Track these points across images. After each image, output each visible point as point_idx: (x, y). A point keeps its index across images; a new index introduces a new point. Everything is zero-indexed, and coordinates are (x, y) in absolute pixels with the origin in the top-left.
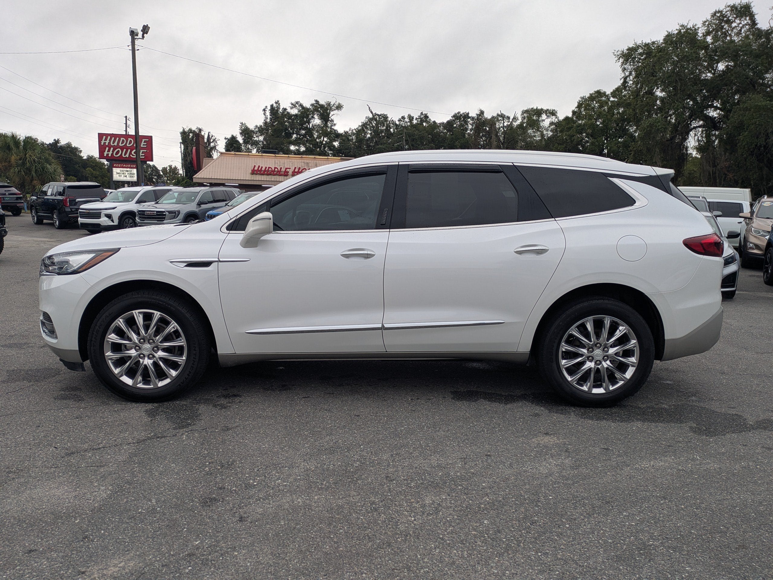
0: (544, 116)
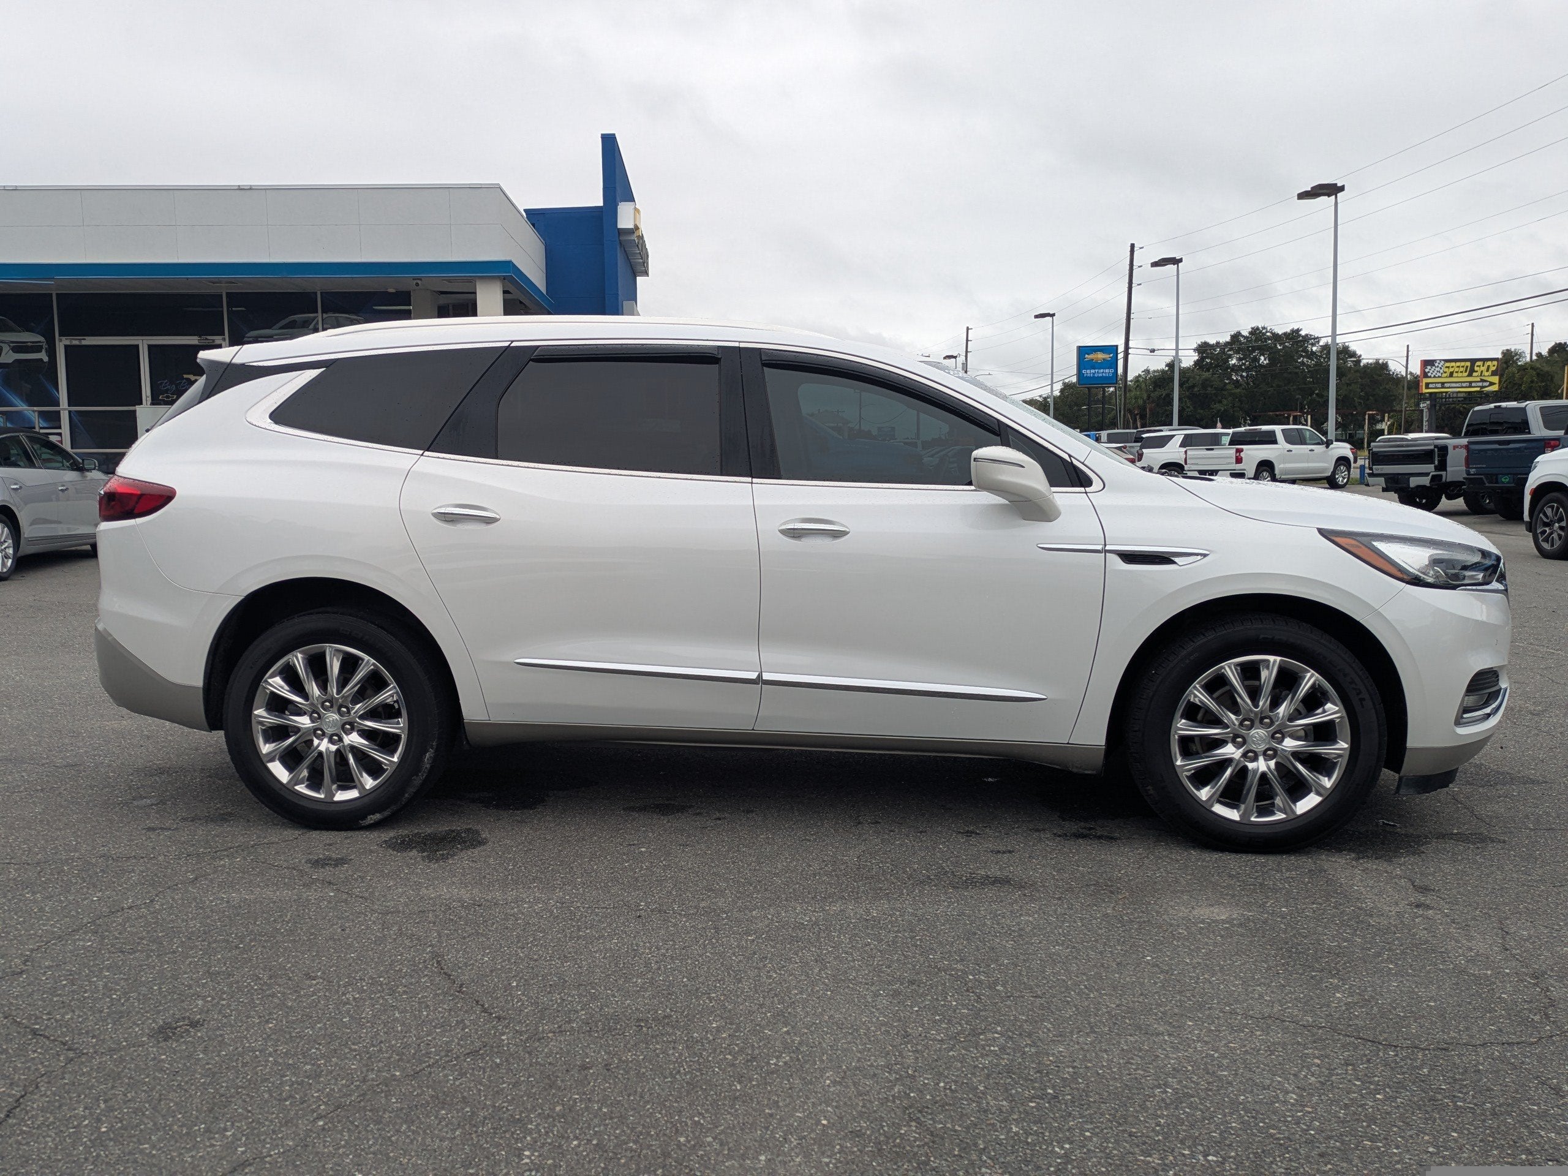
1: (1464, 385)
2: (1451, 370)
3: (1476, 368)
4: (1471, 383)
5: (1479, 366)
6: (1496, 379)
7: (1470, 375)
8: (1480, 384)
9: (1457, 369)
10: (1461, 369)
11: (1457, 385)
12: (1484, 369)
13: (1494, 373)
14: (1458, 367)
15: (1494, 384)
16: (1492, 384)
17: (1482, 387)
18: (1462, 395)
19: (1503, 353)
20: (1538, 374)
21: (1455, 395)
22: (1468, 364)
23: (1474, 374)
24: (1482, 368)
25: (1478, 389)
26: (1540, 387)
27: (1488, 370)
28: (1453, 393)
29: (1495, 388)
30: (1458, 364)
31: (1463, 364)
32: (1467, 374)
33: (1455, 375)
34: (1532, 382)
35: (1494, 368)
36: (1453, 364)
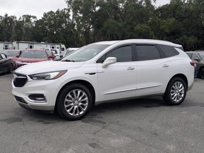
0: (32, 18)
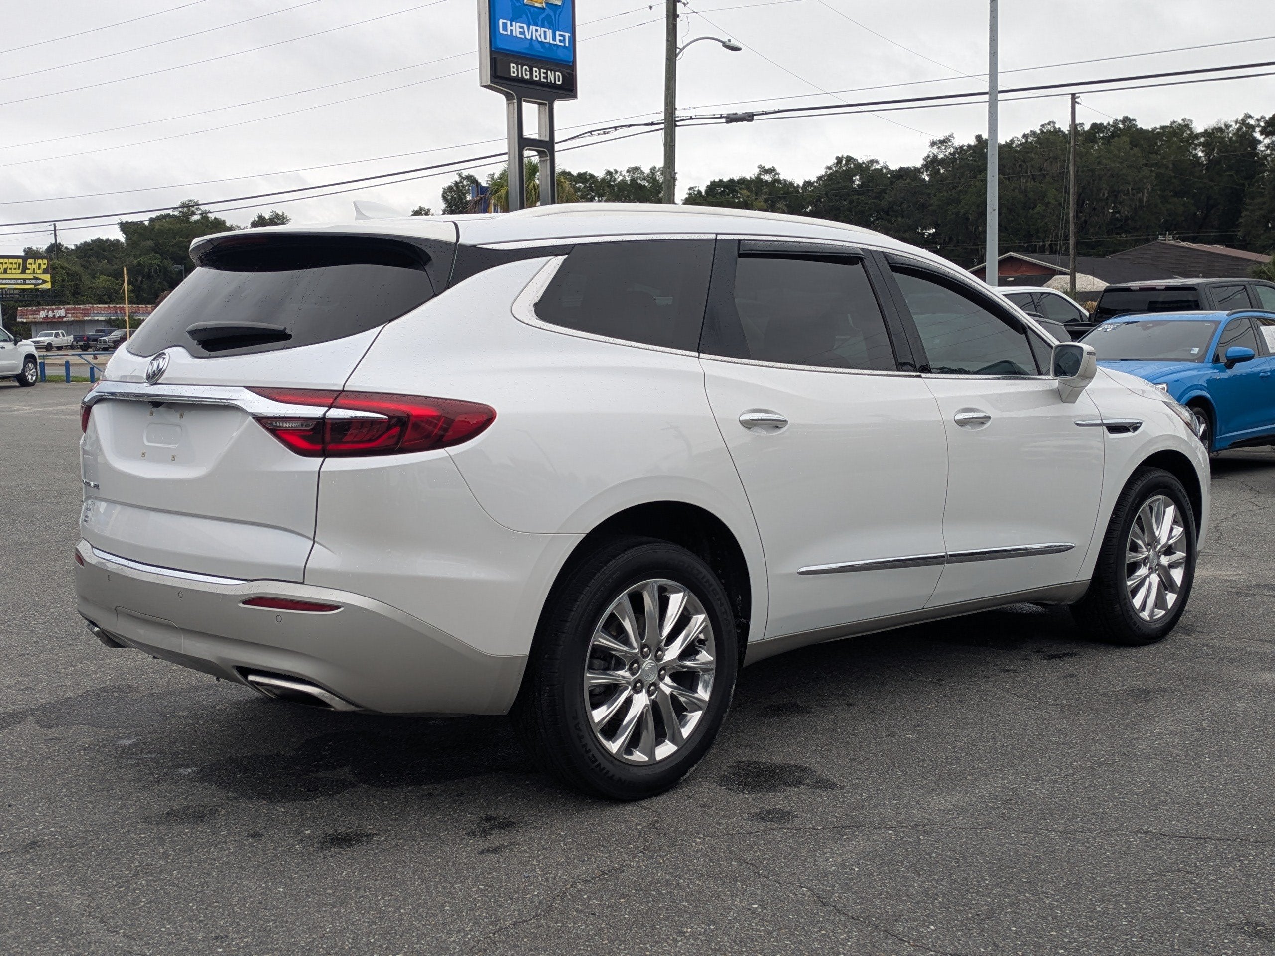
1: (19, 282)
2: (5, 266)
3: (28, 266)
4: (25, 280)
5: (31, 264)
6: (47, 277)
7: (23, 272)
8: (34, 282)
9: (10, 266)
10: (15, 266)
11: (12, 282)
12: (36, 266)
13: (45, 272)
14: (11, 263)
15: (48, 282)
16: (45, 282)
17: (36, 285)
18: (17, 292)
19: (25, 251)
20: (67, 273)
21: (12, 292)
22: (20, 261)
23: (28, 271)
24: (34, 266)
25: (32, 286)
26: (71, 285)
27: (39, 268)
28: (10, 289)
29: (48, 286)
30: (11, 261)
31: (15, 261)
32: (20, 271)
33: (9, 271)
34: (64, 280)
35: (45, 267)
36: (6, 260)
